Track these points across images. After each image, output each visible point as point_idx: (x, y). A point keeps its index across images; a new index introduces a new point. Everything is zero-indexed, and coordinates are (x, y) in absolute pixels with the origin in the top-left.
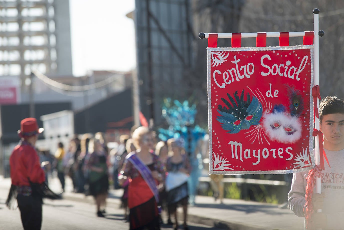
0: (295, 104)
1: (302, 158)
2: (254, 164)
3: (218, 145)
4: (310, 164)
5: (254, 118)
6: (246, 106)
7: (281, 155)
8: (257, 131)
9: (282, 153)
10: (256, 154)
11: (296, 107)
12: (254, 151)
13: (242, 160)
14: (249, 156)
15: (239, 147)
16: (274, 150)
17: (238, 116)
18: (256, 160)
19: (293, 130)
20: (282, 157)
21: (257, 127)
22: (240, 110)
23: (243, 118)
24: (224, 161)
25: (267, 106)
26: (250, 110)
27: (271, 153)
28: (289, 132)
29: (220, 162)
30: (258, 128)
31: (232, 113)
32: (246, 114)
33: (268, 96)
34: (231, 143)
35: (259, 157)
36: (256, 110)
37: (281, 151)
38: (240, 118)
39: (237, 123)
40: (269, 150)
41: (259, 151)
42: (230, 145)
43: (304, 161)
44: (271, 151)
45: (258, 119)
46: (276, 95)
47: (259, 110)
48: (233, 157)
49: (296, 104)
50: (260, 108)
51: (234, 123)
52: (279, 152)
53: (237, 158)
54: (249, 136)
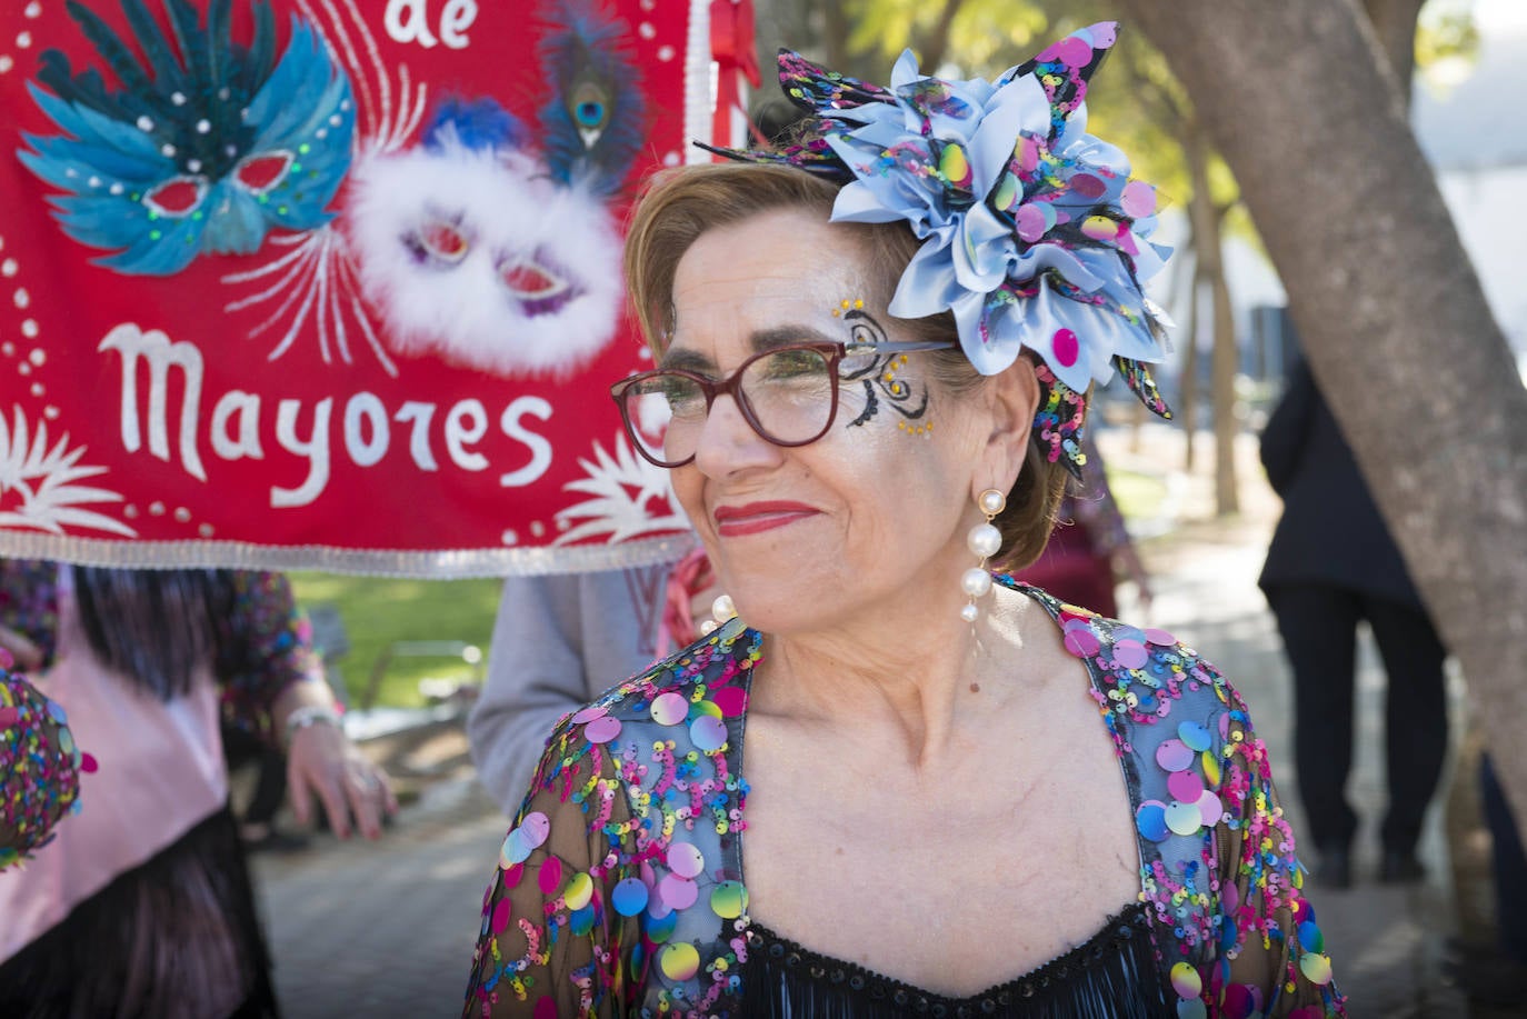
0: (577, 107)
1: (632, 478)
2: (281, 497)
3: (25, 346)
4: (679, 520)
5: (295, 178)
6: (247, 83)
7: (468, 448)
8: (308, 271)
9: (474, 437)
10: (304, 430)
11: (591, 128)
12: (288, 411)
13: (193, 465)
14: (249, 445)
15: (176, 375)
16: (419, 413)
17: (188, 146)
18: (297, 470)
19: (559, 286)
20: (476, 463)
21: (311, 245)
22: (202, 103)
23: (217, 170)
24: (61, 467)
25: (386, 104)
26: (272, 115)
27: (401, 433)
28: (536, 296)
29: (34, 469)
30: (317, 253)
31: (145, 123)
32: (246, 138)
33: (399, 34)
34: (125, 339)
35: (318, 450)
36: (312, 124)
37: (467, 422)
38: (195, 166)
39: (177, 197)
40: (392, 407)
41: (323, 410)
42: (115, 356)
43: (644, 496)
44: (404, 414)
45: (323, 188)
46: (458, 33)
47: (335, 120)
48: (131, 441)
49: (590, 109)
50: (337, 110)
51: (158, 199)
52: (454, 433)
53: (160, 447)
54: (257, 298)
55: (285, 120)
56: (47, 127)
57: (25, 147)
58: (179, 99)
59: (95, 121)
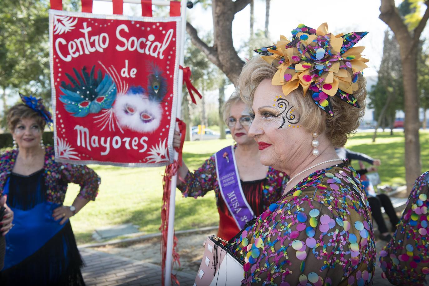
0: (154, 86)
1: (158, 151)
2: (102, 154)
3: (62, 129)
4: (167, 159)
5: (105, 101)
6: (96, 85)
7: (135, 146)
8: (109, 115)
9: (136, 143)
10: (105, 142)
11: (156, 90)
12: (103, 139)
13: (89, 148)
14: (97, 145)
15: (85, 133)
16: (127, 140)
17: (86, 96)
18: (104, 149)
19: (151, 118)
20: (136, 148)
21: (109, 111)
22: (87, 89)
23: (92, 99)
24: (68, 148)
25: (122, 88)
26: (100, 90)
27: (123, 143)
28: (147, 119)
29: (65, 149)
30: (110, 113)
31: (78, 92)
32: (96, 94)
33: (123, 76)
34: (78, 128)
35: (108, 146)
36: (108, 91)
37: (135, 141)
38: (87, 99)
39: (84, 104)
40: (122, 138)
41: (109, 139)
42: (76, 130)
43: (161, 155)
44: (124, 140)
45: (110, 102)
46: (133, 75)
47: (112, 91)
48: (79, 144)
49: (156, 87)
50: (113, 89)
51: (81, 105)
52: (133, 143)
53: (84, 145)
54: (99, 121)
55: (103, 91)
56: (62, 94)
57: (60, 97)
58: (84, 88)
59: (69, 92)
